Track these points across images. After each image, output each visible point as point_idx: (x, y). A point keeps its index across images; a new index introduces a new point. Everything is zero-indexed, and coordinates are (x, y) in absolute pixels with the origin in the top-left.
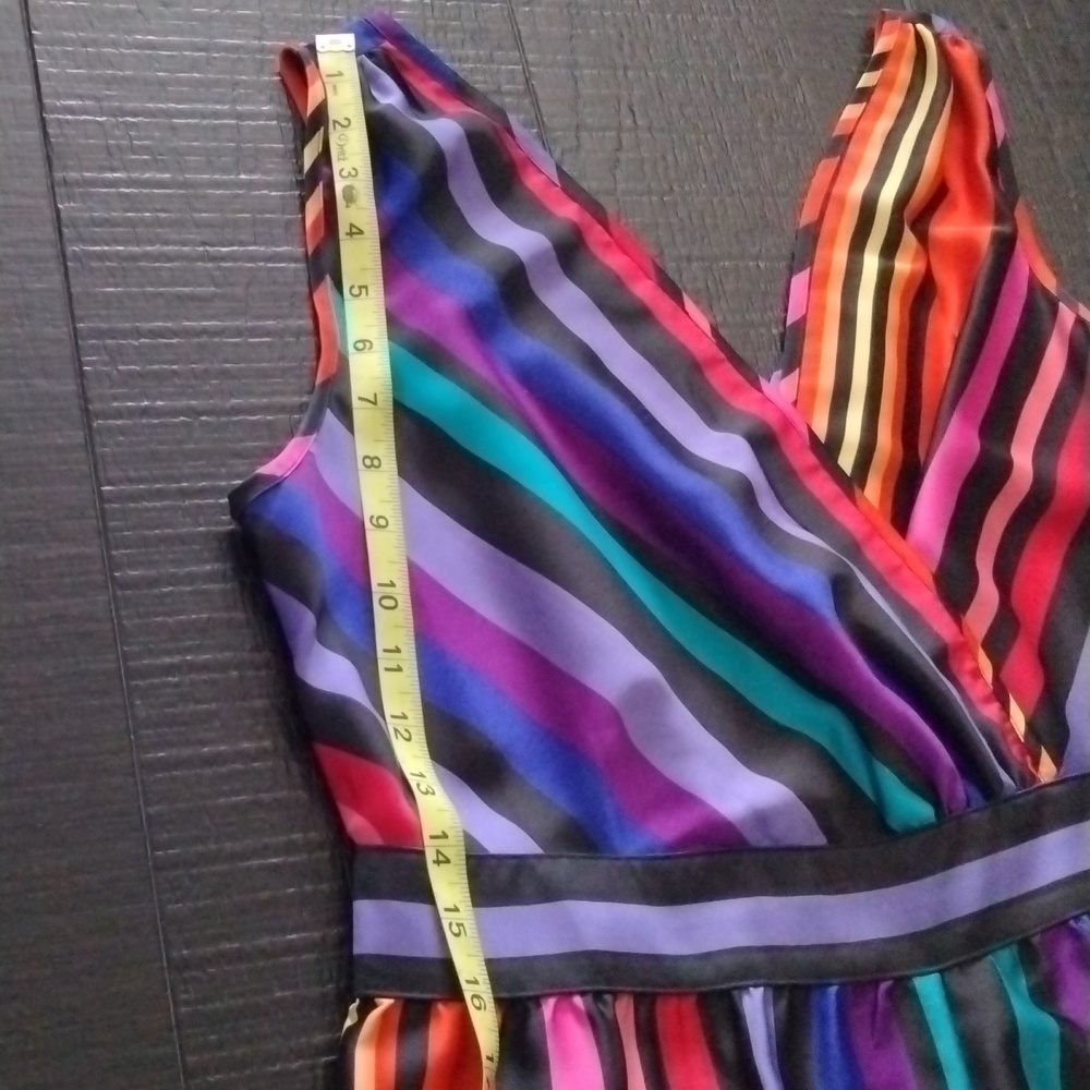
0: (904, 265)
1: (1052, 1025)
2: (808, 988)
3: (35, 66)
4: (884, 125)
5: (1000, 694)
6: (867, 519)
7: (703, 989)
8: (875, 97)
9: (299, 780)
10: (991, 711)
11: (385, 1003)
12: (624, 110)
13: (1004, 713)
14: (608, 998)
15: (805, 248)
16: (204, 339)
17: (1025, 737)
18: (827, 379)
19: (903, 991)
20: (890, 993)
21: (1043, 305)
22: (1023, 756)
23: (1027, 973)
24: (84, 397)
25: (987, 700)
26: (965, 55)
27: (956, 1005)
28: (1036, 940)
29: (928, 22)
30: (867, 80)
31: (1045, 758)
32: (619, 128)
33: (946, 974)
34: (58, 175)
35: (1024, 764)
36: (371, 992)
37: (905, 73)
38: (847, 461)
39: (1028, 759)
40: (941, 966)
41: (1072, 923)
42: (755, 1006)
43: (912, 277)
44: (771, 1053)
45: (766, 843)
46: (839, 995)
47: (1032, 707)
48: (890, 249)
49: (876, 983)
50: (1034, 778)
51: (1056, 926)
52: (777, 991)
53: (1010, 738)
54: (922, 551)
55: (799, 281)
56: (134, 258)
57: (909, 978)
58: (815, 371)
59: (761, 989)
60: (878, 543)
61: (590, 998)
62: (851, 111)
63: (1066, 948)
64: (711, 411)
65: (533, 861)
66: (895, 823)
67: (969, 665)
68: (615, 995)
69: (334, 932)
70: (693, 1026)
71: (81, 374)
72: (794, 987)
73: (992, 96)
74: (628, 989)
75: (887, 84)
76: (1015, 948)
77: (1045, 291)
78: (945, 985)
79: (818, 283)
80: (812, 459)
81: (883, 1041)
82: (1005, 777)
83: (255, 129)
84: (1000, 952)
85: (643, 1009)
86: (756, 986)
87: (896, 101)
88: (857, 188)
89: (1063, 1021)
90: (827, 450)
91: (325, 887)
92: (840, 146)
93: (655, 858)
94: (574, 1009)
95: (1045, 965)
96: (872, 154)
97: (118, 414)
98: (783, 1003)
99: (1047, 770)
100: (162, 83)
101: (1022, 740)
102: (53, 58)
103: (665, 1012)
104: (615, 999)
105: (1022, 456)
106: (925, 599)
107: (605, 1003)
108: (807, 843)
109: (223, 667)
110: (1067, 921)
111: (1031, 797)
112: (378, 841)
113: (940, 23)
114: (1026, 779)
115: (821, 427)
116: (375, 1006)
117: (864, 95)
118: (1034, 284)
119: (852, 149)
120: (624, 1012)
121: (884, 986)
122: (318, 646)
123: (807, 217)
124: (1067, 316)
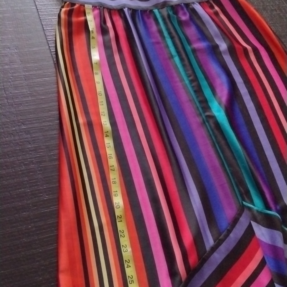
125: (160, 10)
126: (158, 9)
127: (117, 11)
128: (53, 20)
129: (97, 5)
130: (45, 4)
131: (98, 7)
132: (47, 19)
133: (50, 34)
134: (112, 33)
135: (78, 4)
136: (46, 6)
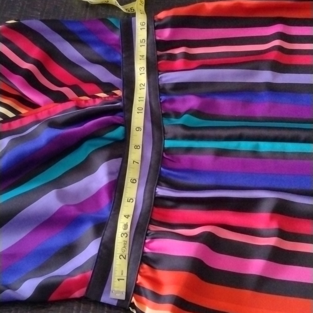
1: (186, 116)
2: (160, 176)
5: (94, 97)
6: (31, 115)
7: (153, 204)
9: (57, 308)
10: (98, 101)
11: (133, 300)
13: (100, 98)
14: (148, 232)
17: (108, 95)
19: (167, 151)
20: (166, 154)
22: (112, 97)
23: (171, 117)
25: (94, 102)
27: (175, 138)
28: (163, 112)
31: (115, 92)
33: (166, 138)
35: (116, 98)
36: (129, 303)
38: (11, 115)
39: (114, 96)
40: (163, 139)
41: (161, 101)
44: (175, 192)
45: (117, 175)
46: (163, 168)
47: (100, 90)
49: (163, 157)
50: (120, 97)
51: (161, 106)
52: (158, 184)
53: (107, 99)
54: (46, 103)
59: (157, 188)
60: (39, 115)
61: (147, 237)
63: (167, 105)
65: (103, 241)
67: (83, 102)
68: (148, 230)
69: (106, 309)
70: (162, 211)
72: (159, 180)
74: (147, 225)
76: (164, 118)
78: (169, 139)
80: (6, 125)
81: (179, 160)
82: (118, 104)
84: (164, 122)
85: (154, 223)
86: (156, 190)
89: (186, 113)
90: (6, 119)
91: (92, 308)
93: (113, 207)
94: (149, 242)
95: (171, 112)
98: (163, 184)
99: (119, 93)
101: (108, 96)
103: (156, 217)
104: (150, 230)
105: (26, 66)
106: (60, 107)
107: (150, 233)
108: (120, 164)
110: (160, 102)
111: (125, 99)
112: (84, 289)
114: (120, 99)
116: (133, 303)
120: (153, 228)
121: (164, 155)
122: (18, 291)
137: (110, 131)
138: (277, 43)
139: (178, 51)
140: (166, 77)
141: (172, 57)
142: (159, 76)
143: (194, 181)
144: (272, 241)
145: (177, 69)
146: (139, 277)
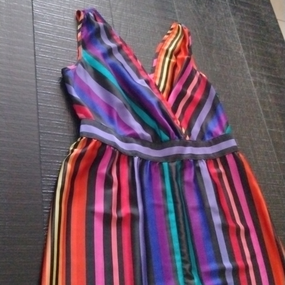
0: (173, 60)
2: (145, 160)
3: (32, 4)
4: (171, 39)
7: (129, 155)
8: (170, 35)
12: (128, 30)
15: (157, 55)
16: (54, 48)
17: (184, 133)
18: (159, 75)
19: (161, 164)
20: (159, 164)
21: (194, 72)
23: (181, 165)
24: (35, 53)
26: (186, 30)
28: (184, 161)
29: (181, 24)
30: (169, 32)
31: (188, 137)
32: (127, 33)
34: (34, 21)
37: (176, 32)
40: (168, 162)
41: (190, 160)
42: (136, 159)
43: (174, 63)
46: (150, 162)
48: (171, 57)
49: (157, 162)
50: (186, 139)
51: (187, 160)
52: (140, 158)
55: (155, 60)
56: (45, 35)
57: (162, 162)
58: (157, 74)
60: (163, 101)
61: (114, 148)
62: (166, 36)
64: (139, 76)
66: (163, 140)
67: (176, 121)
68: (117, 150)
70: (126, 160)
71: (35, 49)
72: (143, 159)
73: (190, 38)
75: (173, 33)
76: (180, 161)
77: (195, 69)
79: (158, 61)
83: (67, 21)
86: (137, 156)
87: (174, 36)
88: (166, 48)
90: (158, 87)
92: (164, 41)
96: (169, 43)
97: (40, 56)
100: (53, 11)
102: (36, 4)
103: (122, 156)
109: (52, 94)
113: (183, 25)
115: (157, 83)
117: (169, 34)
118: (193, 69)
119: (165, 42)
123: (157, 51)
124: (198, 73)
125: (171, 164)
126: (168, 163)
127: (126, 157)
128: (53, 164)
129: (112, 145)
130: (49, 141)
131: (112, 148)
132: (47, 162)
133: (47, 183)
134: (115, 189)
135: (95, 139)
136: (50, 143)
137: (164, 132)
138: (242, 227)
139: (221, 169)
140: (204, 163)
141: (217, 166)
142: (203, 160)
143: (146, 176)
144: (115, 214)
145: (209, 167)
146: (96, 140)
